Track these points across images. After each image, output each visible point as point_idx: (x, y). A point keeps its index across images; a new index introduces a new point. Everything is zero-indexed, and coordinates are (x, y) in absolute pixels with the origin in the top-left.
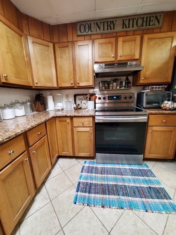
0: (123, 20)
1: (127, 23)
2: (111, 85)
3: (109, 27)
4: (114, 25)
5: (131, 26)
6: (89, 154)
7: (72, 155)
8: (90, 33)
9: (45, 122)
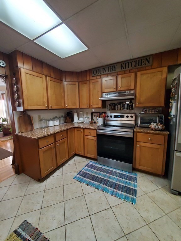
0: (121, 64)
1: (124, 66)
2: (116, 107)
3: (112, 70)
4: (115, 68)
5: (127, 67)
6: (94, 157)
7: (83, 154)
8: (100, 74)
9: (67, 130)
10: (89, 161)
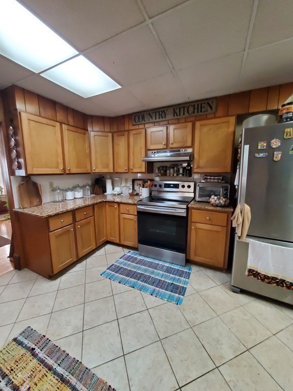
0: (174, 109)
1: (178, 111)
2: (168, 172)
3: (160, 116)
4: (165, 114)
5: (182, 113)
6: (134, 245)
7: (118, 241)
8: (143, 122)
9: (93, 205)
10: (126, 251)
